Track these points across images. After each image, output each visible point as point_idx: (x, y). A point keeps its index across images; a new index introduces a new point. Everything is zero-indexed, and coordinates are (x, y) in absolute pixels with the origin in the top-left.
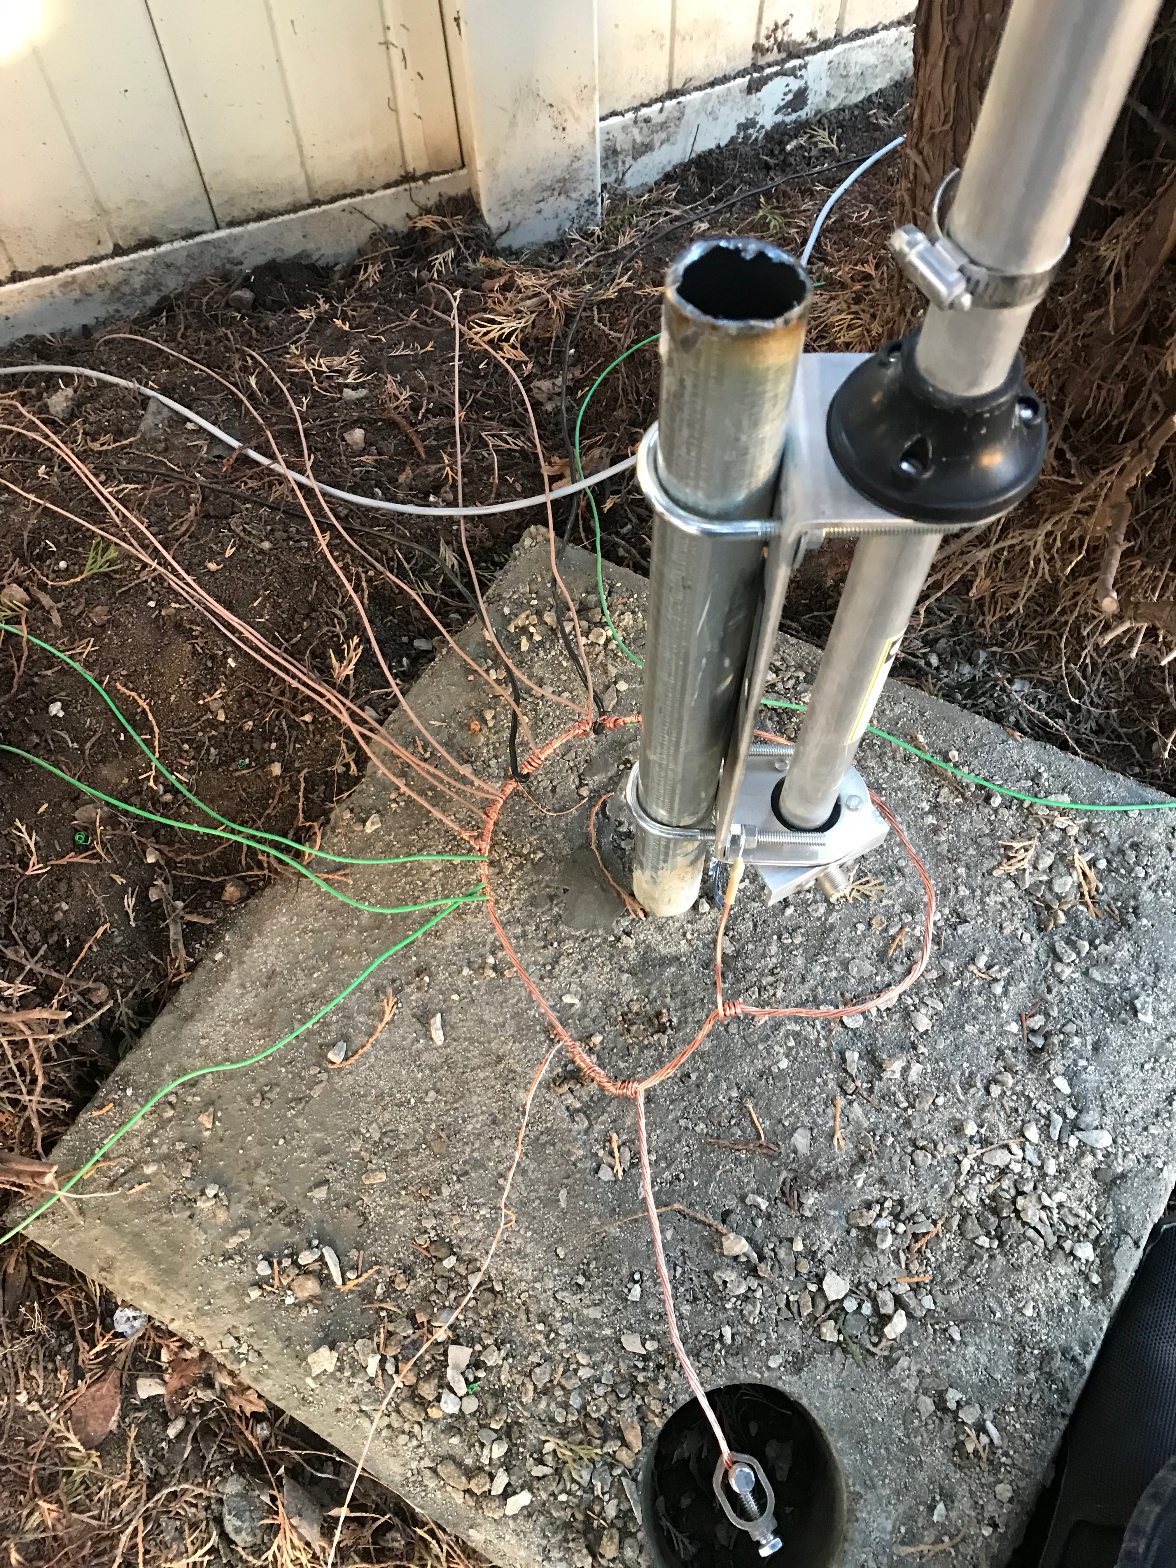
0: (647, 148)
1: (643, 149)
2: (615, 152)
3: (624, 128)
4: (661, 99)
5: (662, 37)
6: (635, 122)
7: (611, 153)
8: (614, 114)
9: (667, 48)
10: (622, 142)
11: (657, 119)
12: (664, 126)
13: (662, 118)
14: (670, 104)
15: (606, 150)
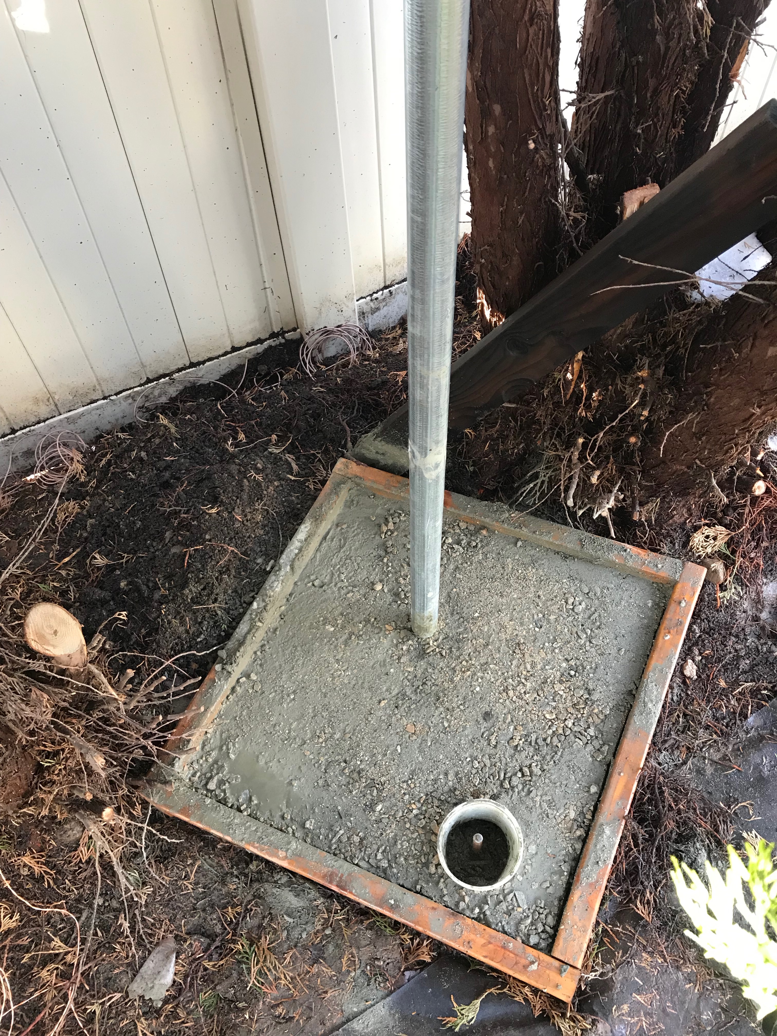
0: (378, 309)
1: (374, 311)
2: (363, 313)
3: (367, 303)
4: (382, 290)
5: (380, 267)
6: (372, 300)
7: (362, 314)
8: (362, 298)
9: (382, 271)
10: (366, 309)
11: (381, 298)
12: (384, 299)
13: (383, 297)
14: (386, 291)
15: (359, 313)
